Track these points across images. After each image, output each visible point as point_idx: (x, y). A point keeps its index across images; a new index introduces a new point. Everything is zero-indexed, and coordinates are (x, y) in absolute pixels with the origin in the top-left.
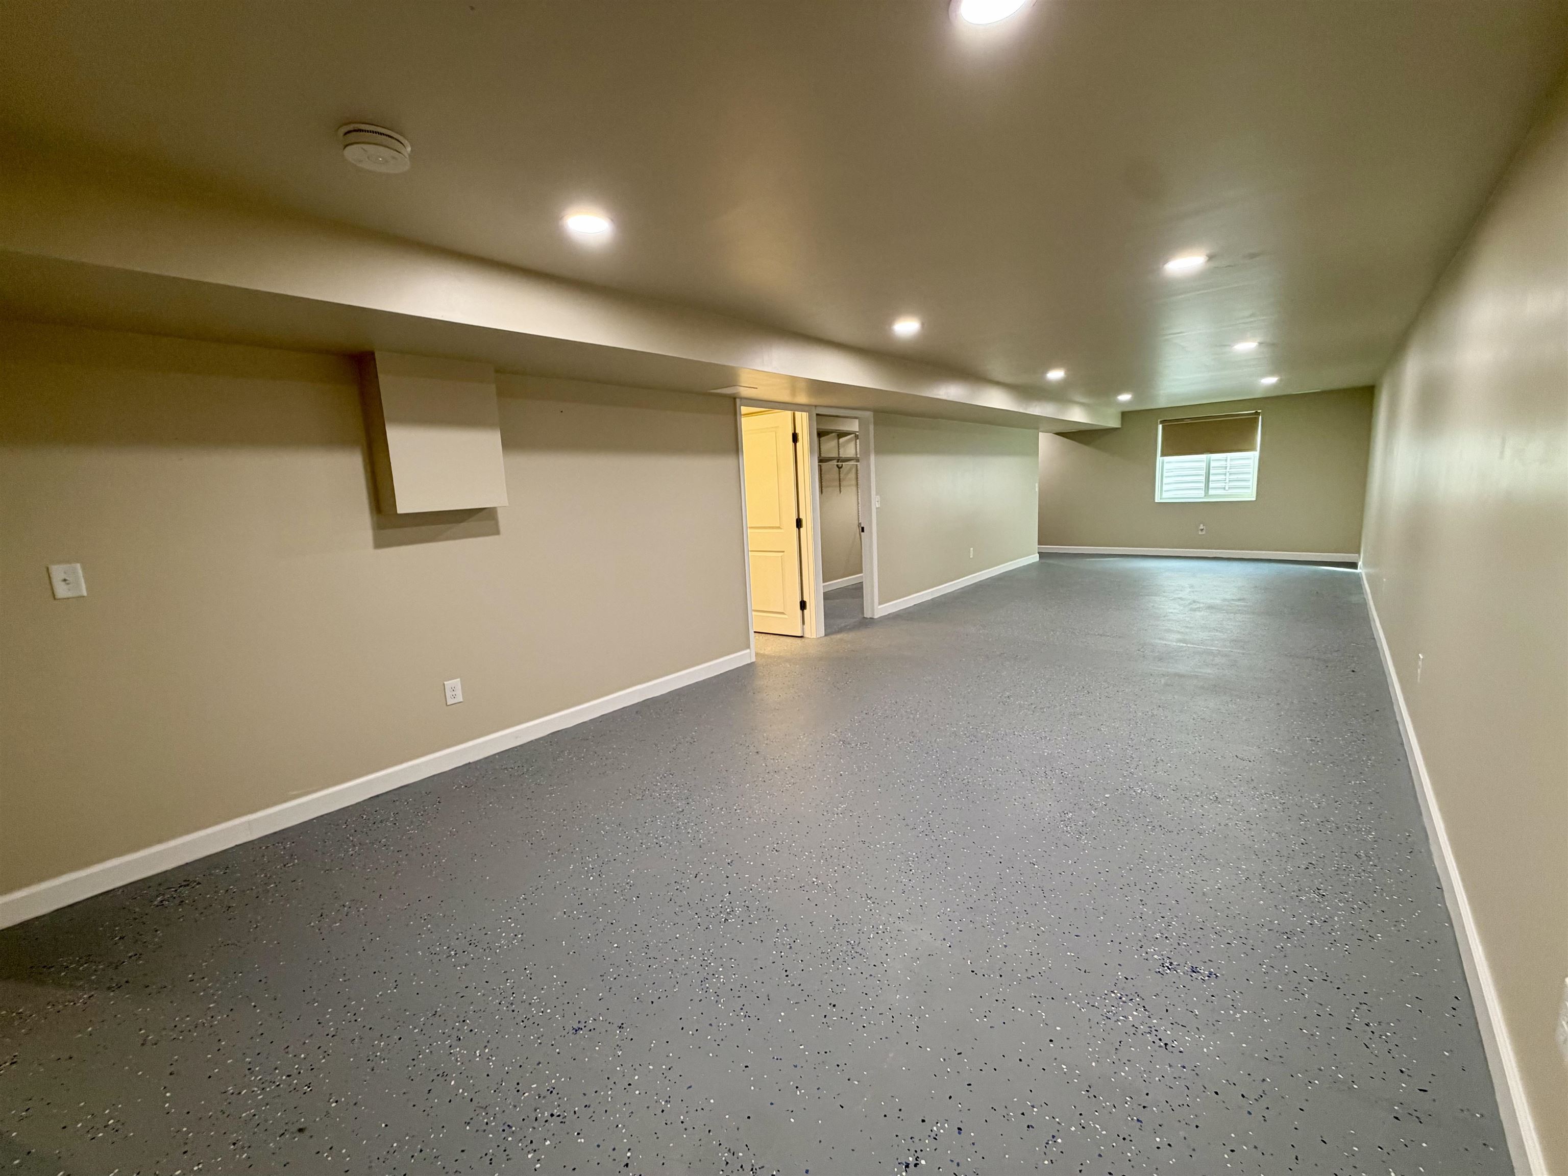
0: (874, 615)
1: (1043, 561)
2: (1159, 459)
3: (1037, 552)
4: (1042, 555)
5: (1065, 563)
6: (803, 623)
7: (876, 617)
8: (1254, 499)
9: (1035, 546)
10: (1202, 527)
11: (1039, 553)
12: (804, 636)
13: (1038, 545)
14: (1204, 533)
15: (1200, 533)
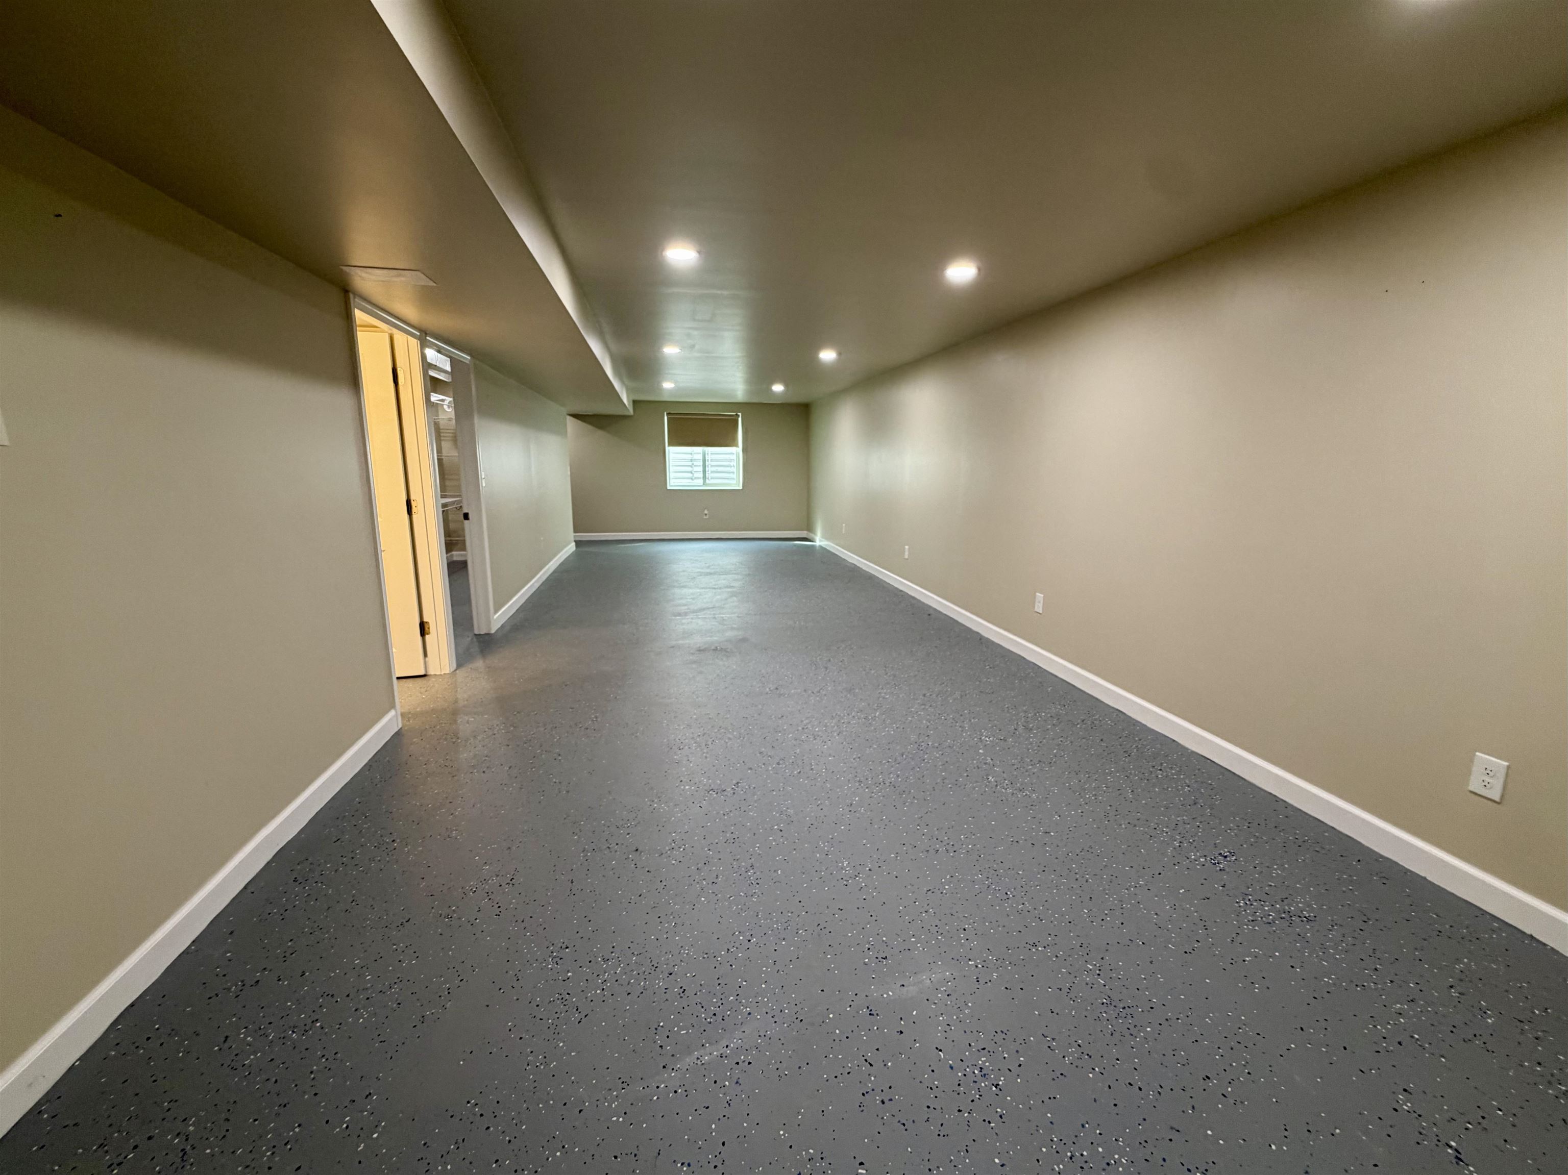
0: (490, 629)
1: (580, 549)
2: (668, 448)
3: (572, 539)
4: (578, 543)
5: (604, 549)
6: (425, 654)
7: (493, 631)
8: (741, 487)
9: (571, 535)
10: (706, 512)
11: (575, 541)
12: (428, 673)
13: (575, 531)
14: (707, 517)
15: (705, 517)
